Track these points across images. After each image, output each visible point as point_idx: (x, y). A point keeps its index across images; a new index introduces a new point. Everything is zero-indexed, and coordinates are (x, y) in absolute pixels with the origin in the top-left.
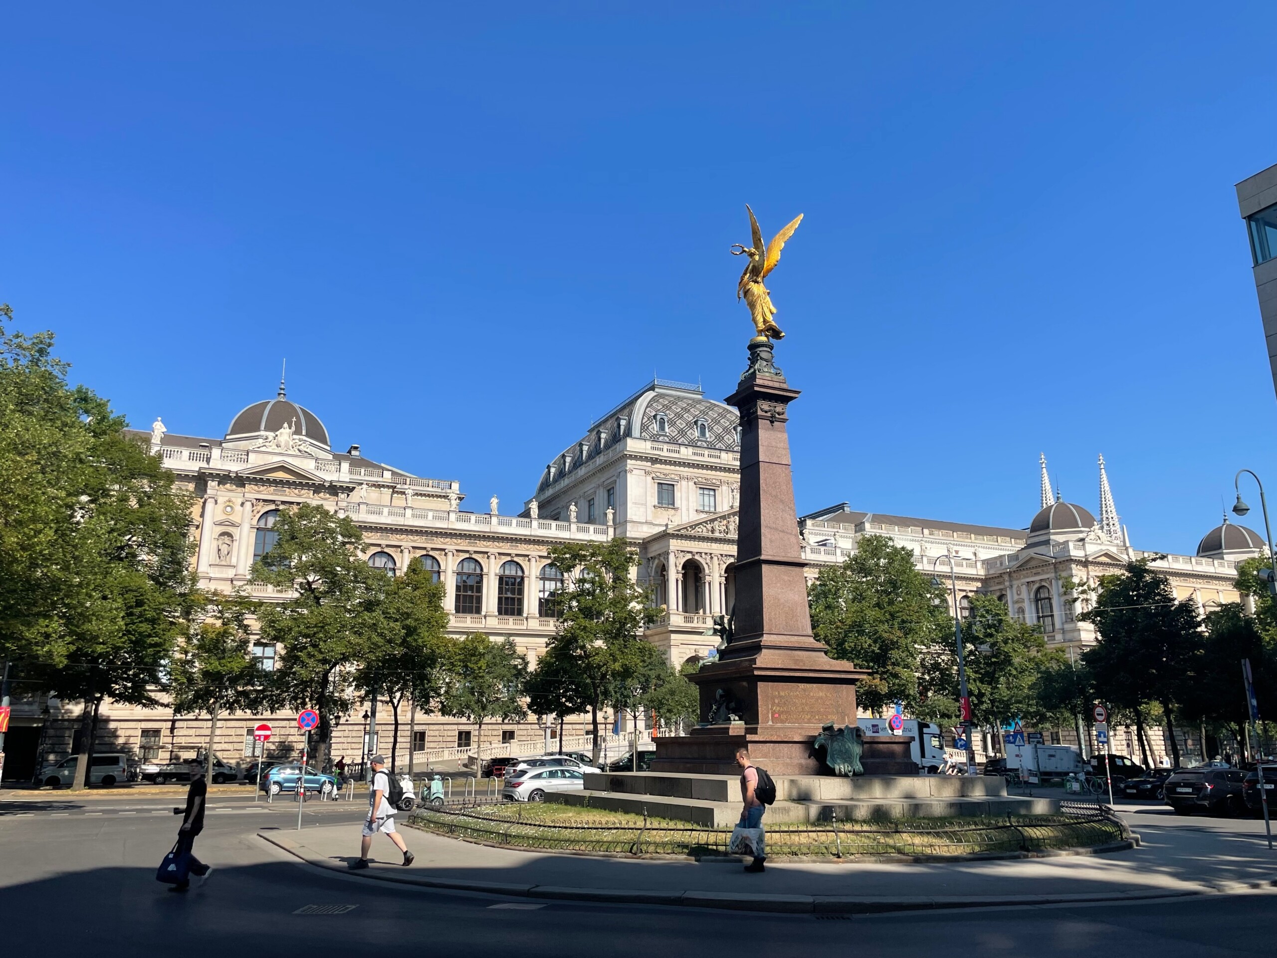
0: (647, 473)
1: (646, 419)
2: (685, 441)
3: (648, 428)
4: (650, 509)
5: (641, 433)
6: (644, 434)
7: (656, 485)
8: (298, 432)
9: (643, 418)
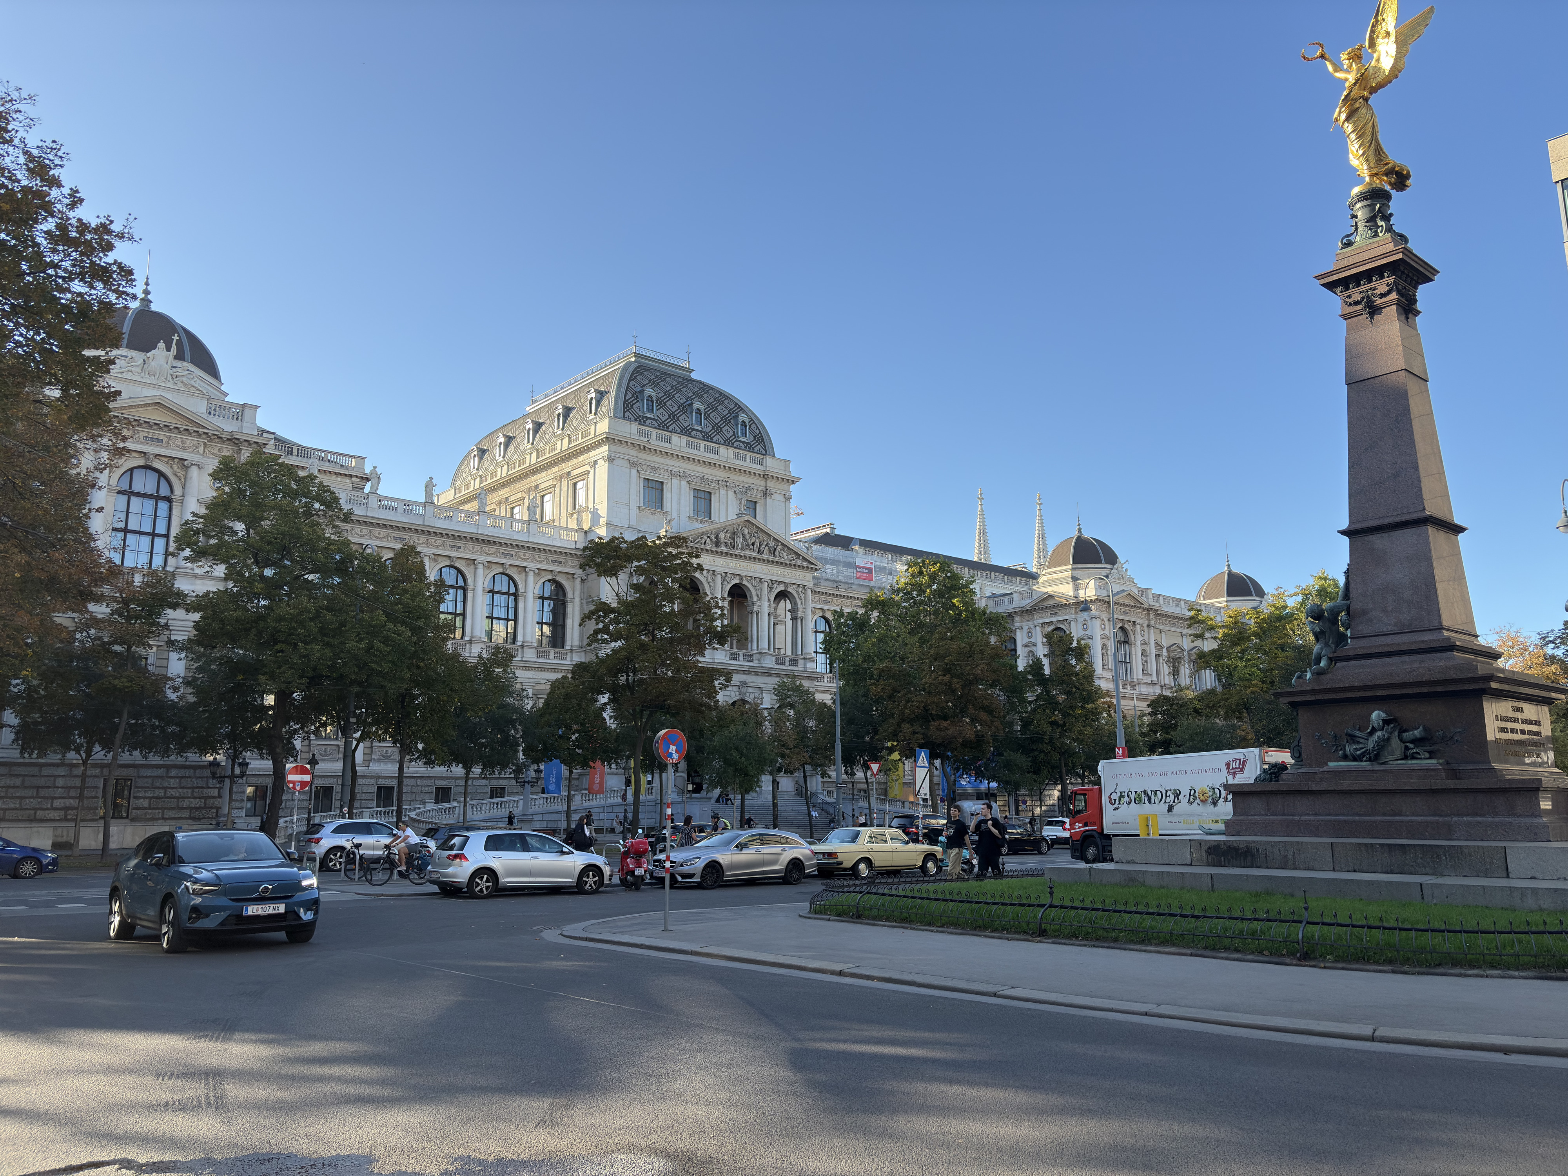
0: (633, 464)
1: (629, 396)
2: (677, 428)
3: (632, 406)
4: (634, 512)
5: (624, 412)
6: (627, 414)
7: (642, 481)
8: (179, 357)
9: (626, 393)
